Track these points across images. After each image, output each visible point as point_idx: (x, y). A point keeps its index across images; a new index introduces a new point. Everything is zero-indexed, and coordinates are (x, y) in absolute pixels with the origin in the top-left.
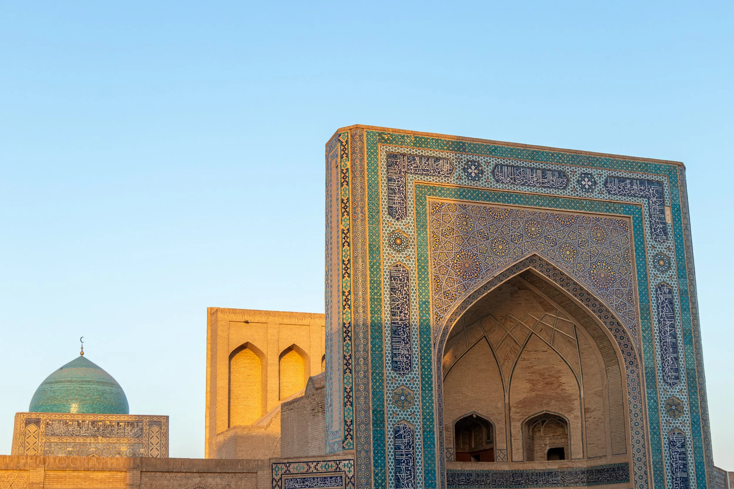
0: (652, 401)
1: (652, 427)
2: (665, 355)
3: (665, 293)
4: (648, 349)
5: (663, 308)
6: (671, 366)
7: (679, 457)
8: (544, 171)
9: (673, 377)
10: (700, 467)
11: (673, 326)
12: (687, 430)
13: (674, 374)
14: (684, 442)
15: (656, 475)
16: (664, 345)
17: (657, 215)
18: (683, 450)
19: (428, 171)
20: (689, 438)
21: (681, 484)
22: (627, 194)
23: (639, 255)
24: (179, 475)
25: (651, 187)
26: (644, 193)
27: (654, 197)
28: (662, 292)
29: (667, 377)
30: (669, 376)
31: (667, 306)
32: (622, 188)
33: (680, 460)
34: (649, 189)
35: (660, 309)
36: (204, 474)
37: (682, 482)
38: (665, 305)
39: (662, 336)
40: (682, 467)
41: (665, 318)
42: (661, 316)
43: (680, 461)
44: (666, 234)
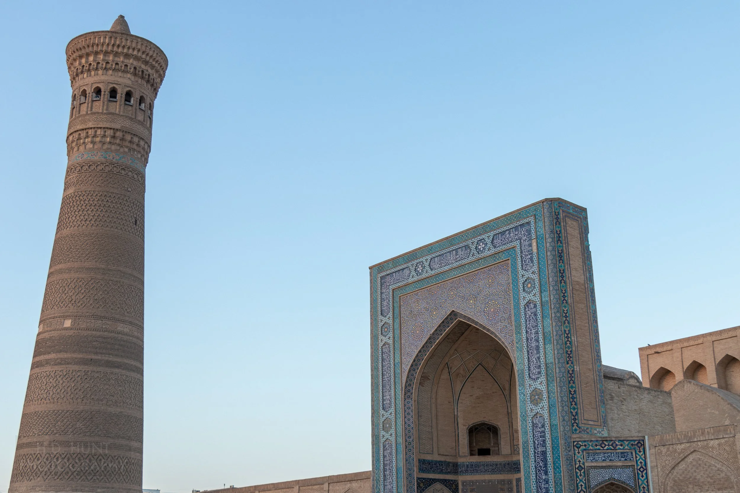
0: (522, 395)
1: (522, 416)
2: (531, 357)
3: (531, 309)
4: (520, 356)
5: (529, 321)
6: (535, 365)
7: (540, 435)
8: (456, 250)
9: (537, 373)
10: (555, 441)
11: (537, 333)
12: (545, 413)
13: (537, 370)
14: (544, 422)
15: (525, 452)
16: (530, 350)
17: (526, 249)
18: (543, 429)
19: (399, 279)
20: (547, 419)
21: (541, 456)
22: (507, 242)
23: (514, 286)
24: (342, 483)
25: (522, 230)
26: (518, 236)
27: (524, 236)
28: (529, 308)
29: (532, 374)
30: (534, 373)
31: (533, 318)
32: (503, 239)
33: (540, 437)
34: (521, 232)
35: (528, 323)
36: (351, 482)
37: (542, 454)
38: (531, 318)
39: (529, 343)
40: (542, 443)
41: (531, 328)
42: (529, 327)
43: (541, 439)
44: (532, 262)
